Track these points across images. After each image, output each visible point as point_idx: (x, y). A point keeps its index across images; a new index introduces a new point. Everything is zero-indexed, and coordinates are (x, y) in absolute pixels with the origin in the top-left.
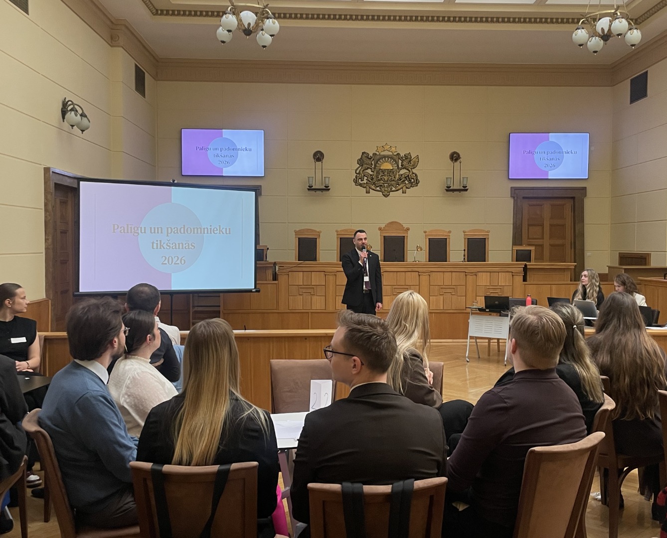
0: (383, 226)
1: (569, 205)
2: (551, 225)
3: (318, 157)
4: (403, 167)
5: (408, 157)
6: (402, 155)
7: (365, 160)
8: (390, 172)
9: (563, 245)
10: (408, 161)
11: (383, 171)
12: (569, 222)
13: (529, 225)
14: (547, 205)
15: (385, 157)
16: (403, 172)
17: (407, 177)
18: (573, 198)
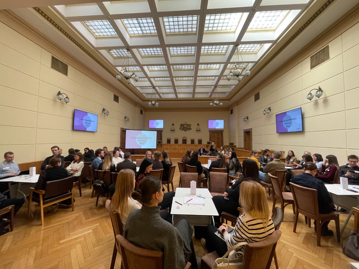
0: (182, 137)
1: (220, 133)
2: (217, 137)
3: (173, 125)
4: (189, 126)
5: (189, 124)
6: (188, 124)
7: (181, 125)
8: (186, 127)
9: (219, 141)
10: (189, 125)
11: (185, 127)
12: (220, 137)
13: (213, 137)
14: (216, 133)
15: (185, 124)
16: (188, 127)
17: (189, 128)
18: (221, 132)
